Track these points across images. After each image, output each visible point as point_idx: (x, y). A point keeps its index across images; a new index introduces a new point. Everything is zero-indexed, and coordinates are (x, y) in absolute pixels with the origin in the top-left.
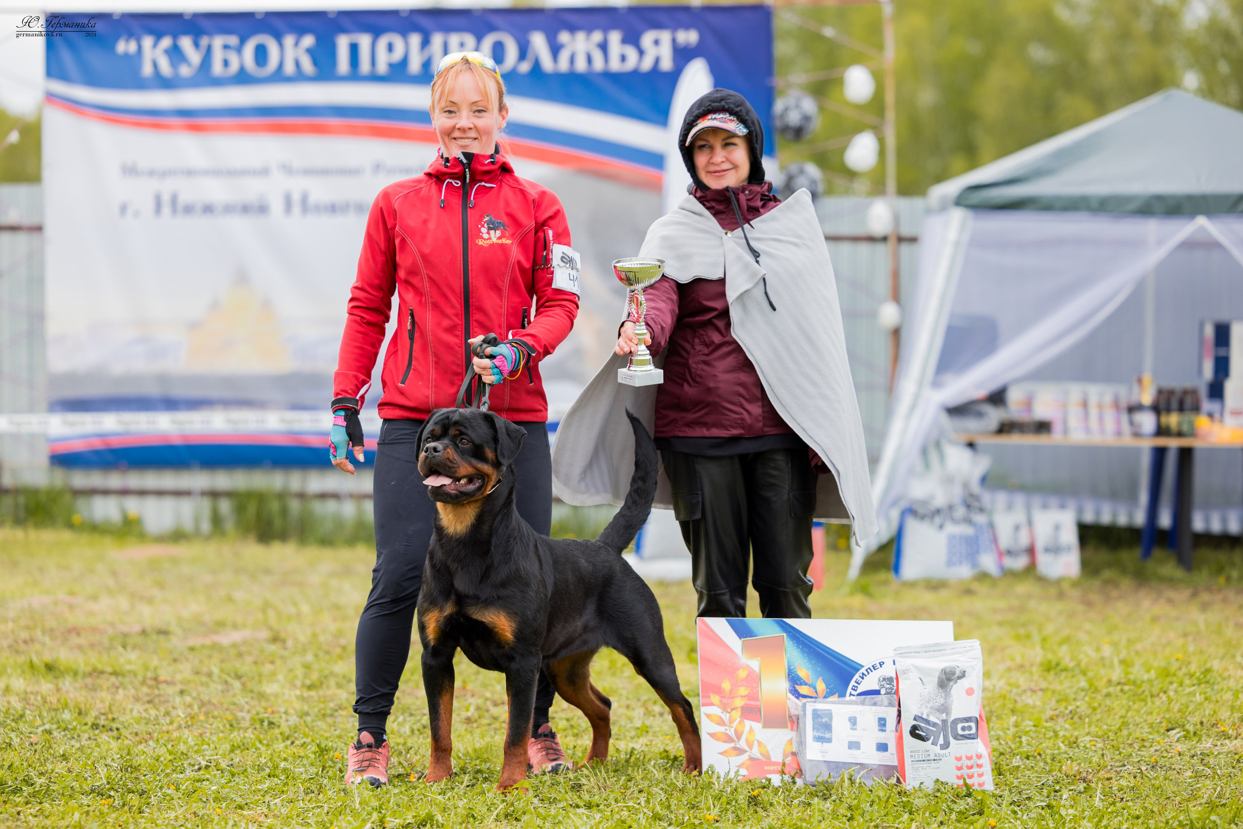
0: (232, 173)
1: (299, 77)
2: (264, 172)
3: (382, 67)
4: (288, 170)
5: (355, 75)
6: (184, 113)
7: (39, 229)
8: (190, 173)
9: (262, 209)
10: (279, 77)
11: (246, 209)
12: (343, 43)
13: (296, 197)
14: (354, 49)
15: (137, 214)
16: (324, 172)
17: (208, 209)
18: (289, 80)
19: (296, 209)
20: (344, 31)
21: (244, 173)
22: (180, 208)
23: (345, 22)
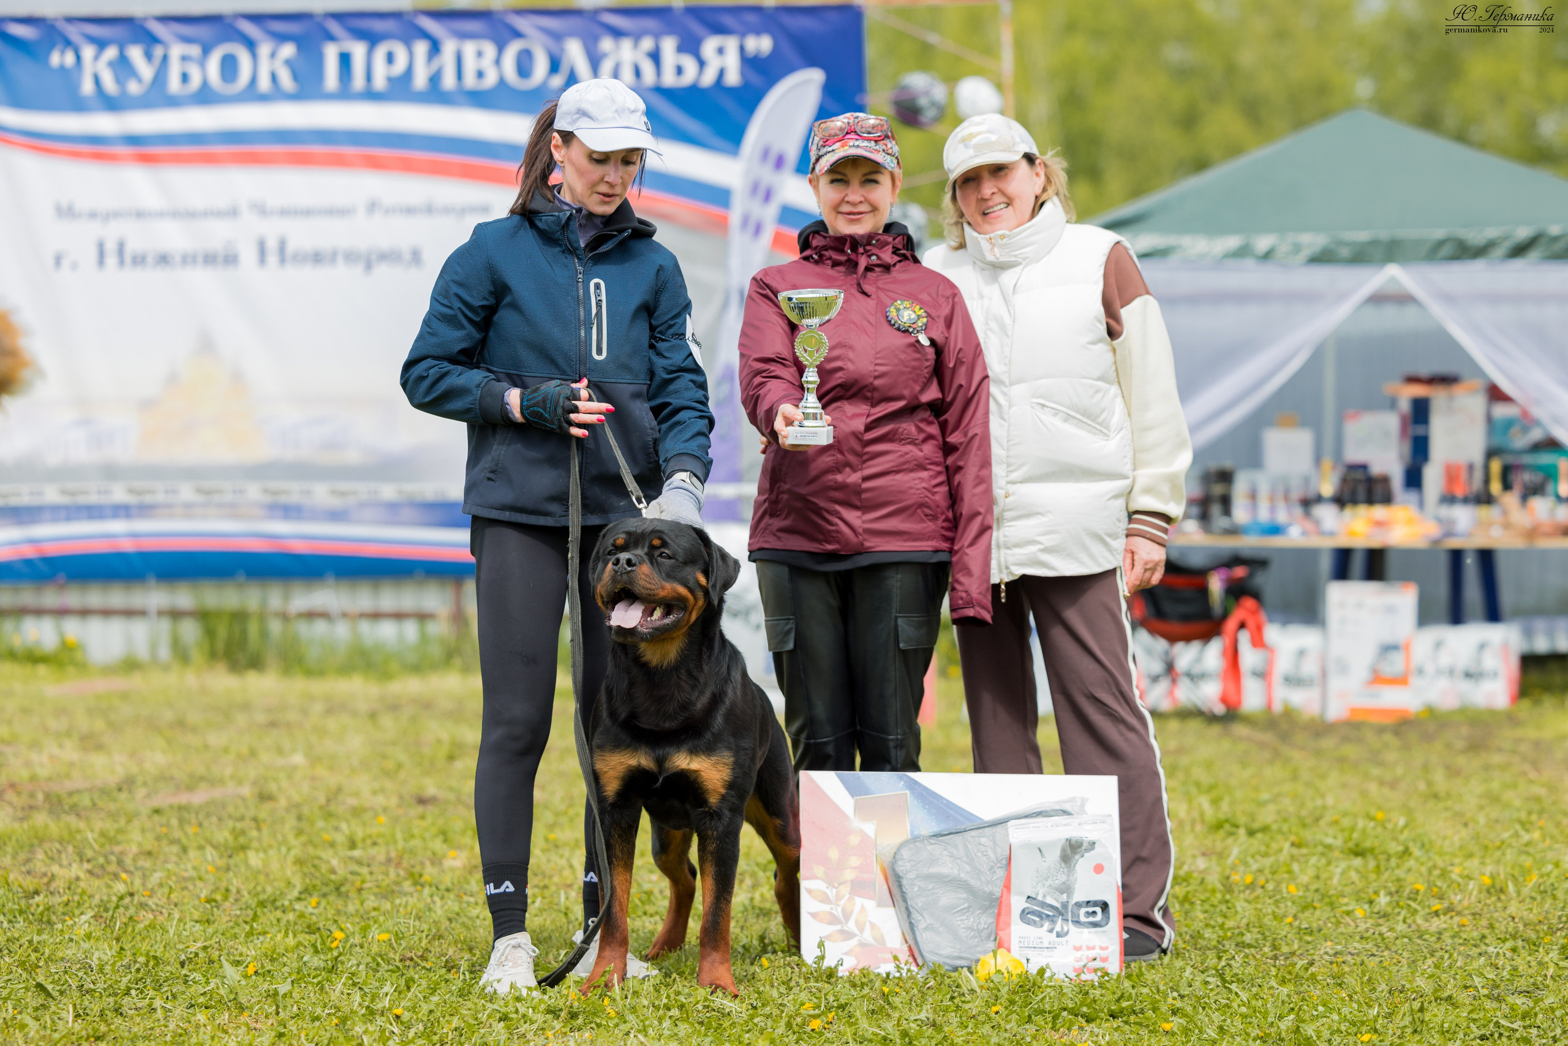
0: (191, 215)
1: (277, 94)
2: (233, 213)
3: (380, 83)
4: (262, 210)
5: (345, 93)
6: (133, 140)
8: (140, 215)
9: (230, 259)
10: (252, 94)
11: (210, 259)
12: (331, 53)
13: (272, 244)
14: (345, 60)
15: (74, 266)
16: (307, 212)
17: (164, 259)
18: (264, 98)
19: (272, 259)
20: (331, 38)
21: (207, 214)
22: (128, 259)
23: (334, 27)
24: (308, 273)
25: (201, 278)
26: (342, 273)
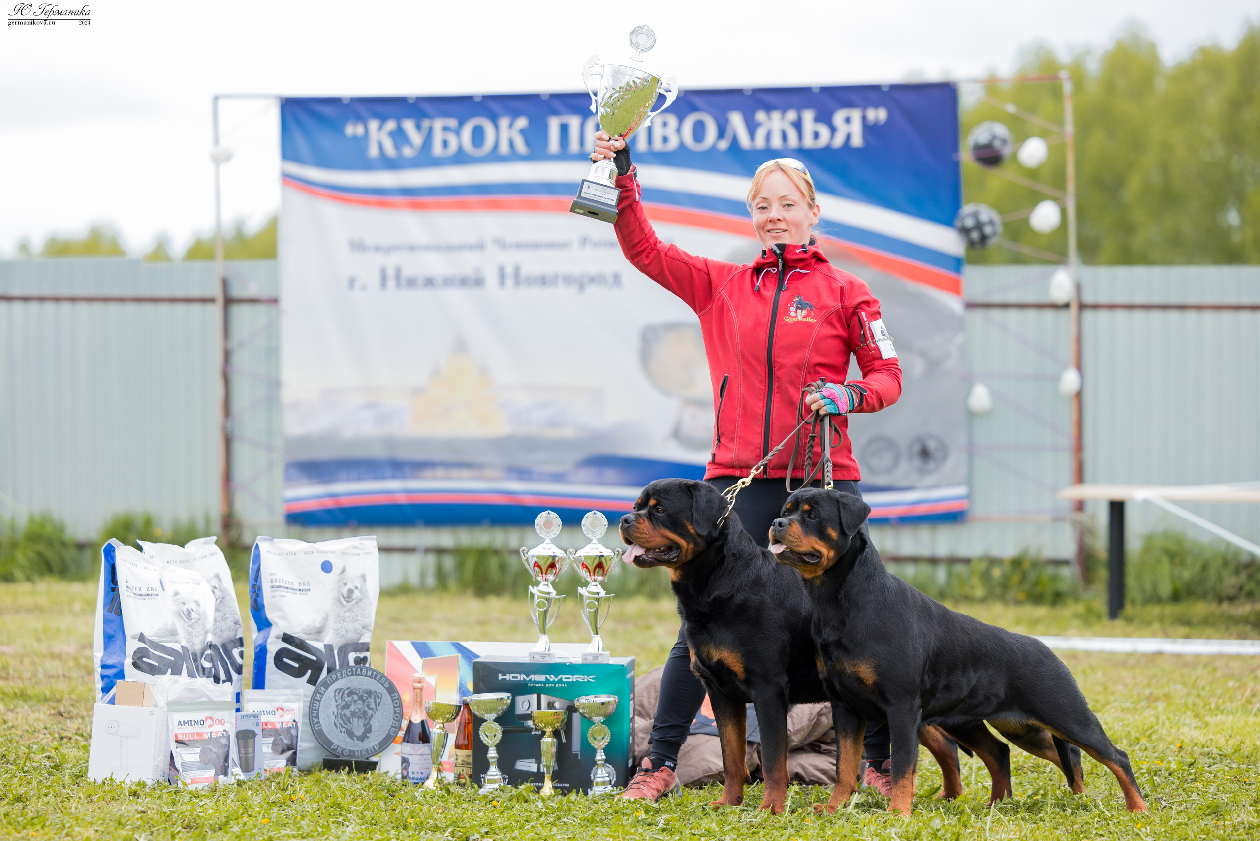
0: (450, 248)
1: (513, 156)
2: (480, 246)
4: (502, 244)
5: (564, 155)
6: (407, 191)
7: (274, 301)
8: (412, 248)
9: (479, 282)
10: (494, 156)
11: (464, 282)
12: (554, 124)
13: (509, 270)
14: (564, 129)
15: (364, 287)
16: (536, 246)
17: (429, 282)
18: (503, 159)
19: (510, 281)
20: (555, 113)
21: (461, 247)
22: (403, 281)
23: (557, 105)
24: (536, 292)
25: (456, 296)
26: (561, 292)
